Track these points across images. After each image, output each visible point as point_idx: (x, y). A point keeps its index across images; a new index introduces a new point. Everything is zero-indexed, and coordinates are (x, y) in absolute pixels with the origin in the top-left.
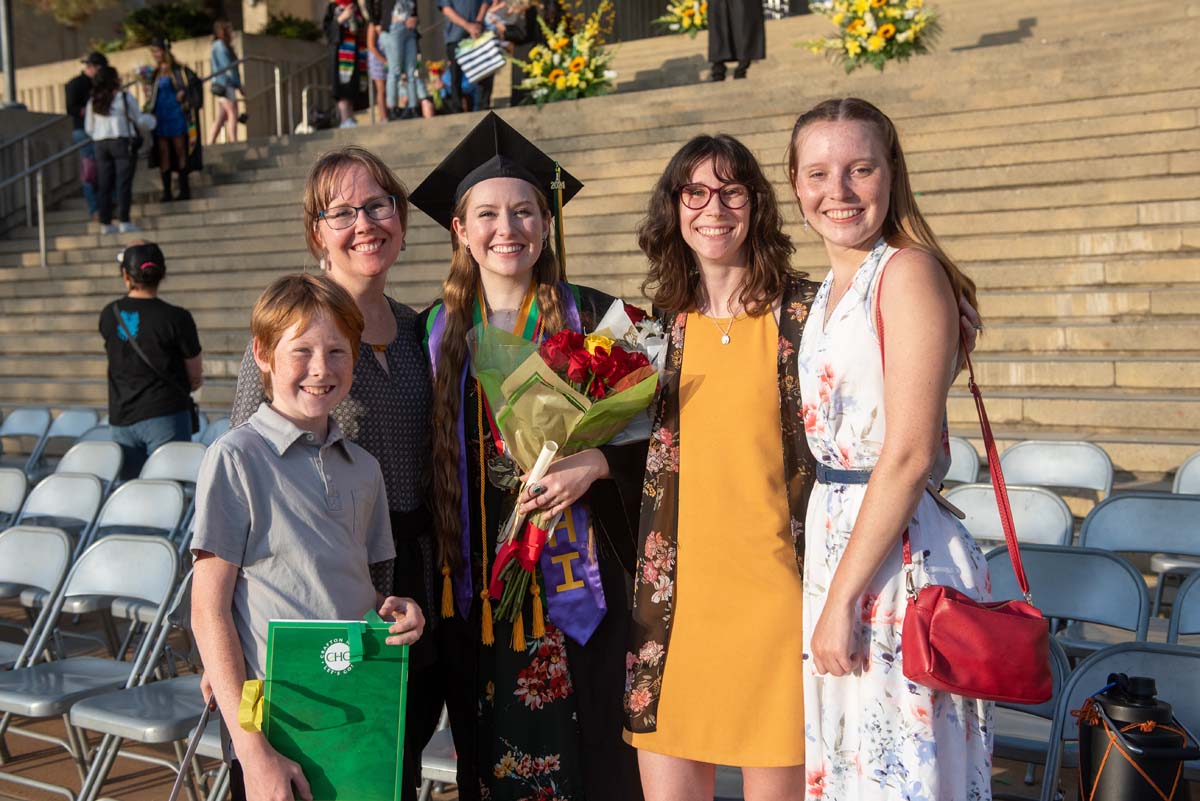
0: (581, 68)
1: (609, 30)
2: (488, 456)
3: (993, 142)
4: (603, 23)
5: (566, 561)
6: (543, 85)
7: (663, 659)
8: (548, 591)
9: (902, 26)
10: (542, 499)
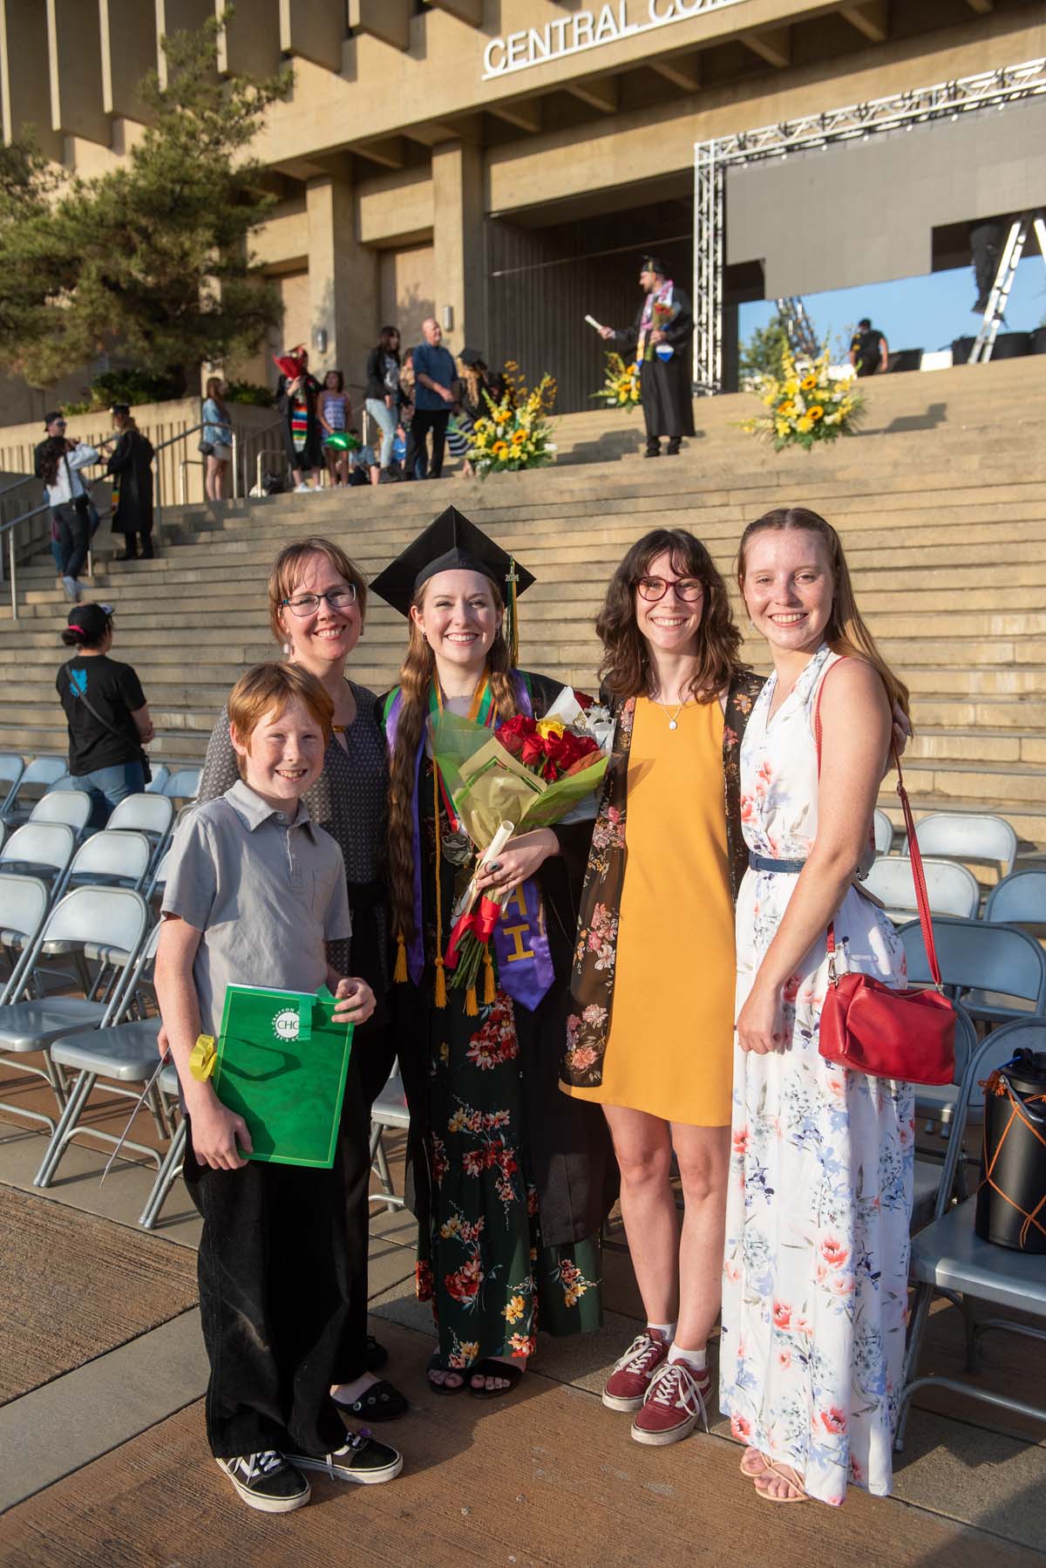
0: (524, 440)
1: (550, 405)
2: (443, 833)
3: (913, 524)
4: (545, 398)
5: (516, 932)
6: (487, 456)
7: (607, 1021)
8: (500, 961)
9: (830, 409)
10: (498, 875)
